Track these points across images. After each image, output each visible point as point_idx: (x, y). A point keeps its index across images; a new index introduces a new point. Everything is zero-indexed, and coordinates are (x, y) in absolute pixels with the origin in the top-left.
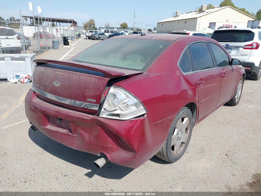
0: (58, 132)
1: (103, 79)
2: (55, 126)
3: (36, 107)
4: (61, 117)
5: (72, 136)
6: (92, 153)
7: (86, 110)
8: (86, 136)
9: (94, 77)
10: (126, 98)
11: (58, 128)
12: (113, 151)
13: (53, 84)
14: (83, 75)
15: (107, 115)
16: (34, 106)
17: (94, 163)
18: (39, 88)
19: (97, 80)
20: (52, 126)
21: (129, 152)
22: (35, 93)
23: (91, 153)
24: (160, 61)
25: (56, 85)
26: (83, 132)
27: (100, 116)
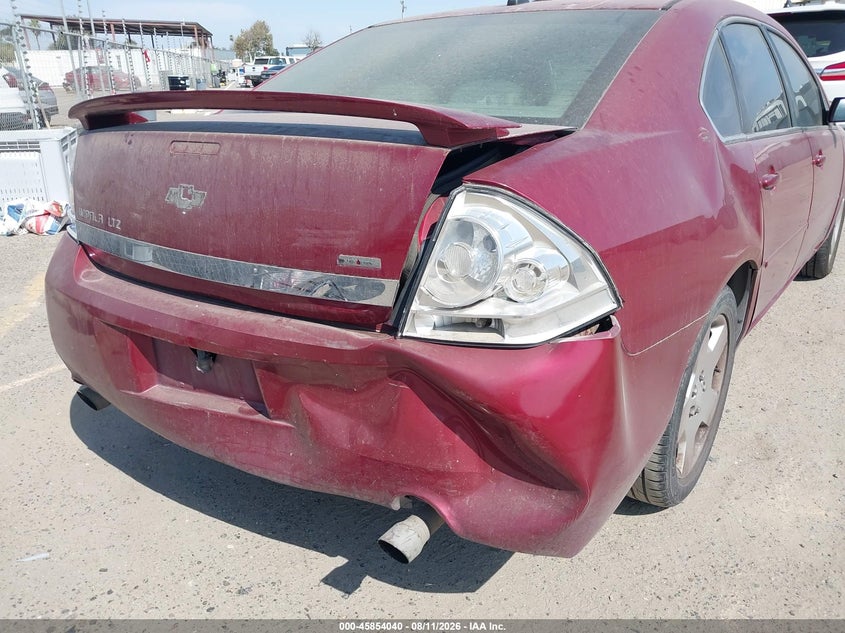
0: (201, 413)
1: (415, 153)
2: (188, 389)
3: (94, 311)
4: (213, 345)
5: (269, 425)
6: (366, 498)
7: (334, 311)
8: (338, 424)
9: (366, 148)
10: (530, 239)
11: (199, 394)
12: (466, 488)
13: (170, 199)
14: (313, 142)
15: (435, 328)
16: (85, 305)
17: (381, 541)
18: (106, 227)
19: (384, 161)
20: (173, 385)
21: (544, 490)
22: (86, 249)
23: (358, 497)
24: (632, 80)
25: (185, 204)
26: (319, 410)
27: (404, 334)
